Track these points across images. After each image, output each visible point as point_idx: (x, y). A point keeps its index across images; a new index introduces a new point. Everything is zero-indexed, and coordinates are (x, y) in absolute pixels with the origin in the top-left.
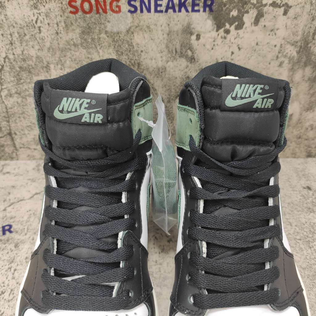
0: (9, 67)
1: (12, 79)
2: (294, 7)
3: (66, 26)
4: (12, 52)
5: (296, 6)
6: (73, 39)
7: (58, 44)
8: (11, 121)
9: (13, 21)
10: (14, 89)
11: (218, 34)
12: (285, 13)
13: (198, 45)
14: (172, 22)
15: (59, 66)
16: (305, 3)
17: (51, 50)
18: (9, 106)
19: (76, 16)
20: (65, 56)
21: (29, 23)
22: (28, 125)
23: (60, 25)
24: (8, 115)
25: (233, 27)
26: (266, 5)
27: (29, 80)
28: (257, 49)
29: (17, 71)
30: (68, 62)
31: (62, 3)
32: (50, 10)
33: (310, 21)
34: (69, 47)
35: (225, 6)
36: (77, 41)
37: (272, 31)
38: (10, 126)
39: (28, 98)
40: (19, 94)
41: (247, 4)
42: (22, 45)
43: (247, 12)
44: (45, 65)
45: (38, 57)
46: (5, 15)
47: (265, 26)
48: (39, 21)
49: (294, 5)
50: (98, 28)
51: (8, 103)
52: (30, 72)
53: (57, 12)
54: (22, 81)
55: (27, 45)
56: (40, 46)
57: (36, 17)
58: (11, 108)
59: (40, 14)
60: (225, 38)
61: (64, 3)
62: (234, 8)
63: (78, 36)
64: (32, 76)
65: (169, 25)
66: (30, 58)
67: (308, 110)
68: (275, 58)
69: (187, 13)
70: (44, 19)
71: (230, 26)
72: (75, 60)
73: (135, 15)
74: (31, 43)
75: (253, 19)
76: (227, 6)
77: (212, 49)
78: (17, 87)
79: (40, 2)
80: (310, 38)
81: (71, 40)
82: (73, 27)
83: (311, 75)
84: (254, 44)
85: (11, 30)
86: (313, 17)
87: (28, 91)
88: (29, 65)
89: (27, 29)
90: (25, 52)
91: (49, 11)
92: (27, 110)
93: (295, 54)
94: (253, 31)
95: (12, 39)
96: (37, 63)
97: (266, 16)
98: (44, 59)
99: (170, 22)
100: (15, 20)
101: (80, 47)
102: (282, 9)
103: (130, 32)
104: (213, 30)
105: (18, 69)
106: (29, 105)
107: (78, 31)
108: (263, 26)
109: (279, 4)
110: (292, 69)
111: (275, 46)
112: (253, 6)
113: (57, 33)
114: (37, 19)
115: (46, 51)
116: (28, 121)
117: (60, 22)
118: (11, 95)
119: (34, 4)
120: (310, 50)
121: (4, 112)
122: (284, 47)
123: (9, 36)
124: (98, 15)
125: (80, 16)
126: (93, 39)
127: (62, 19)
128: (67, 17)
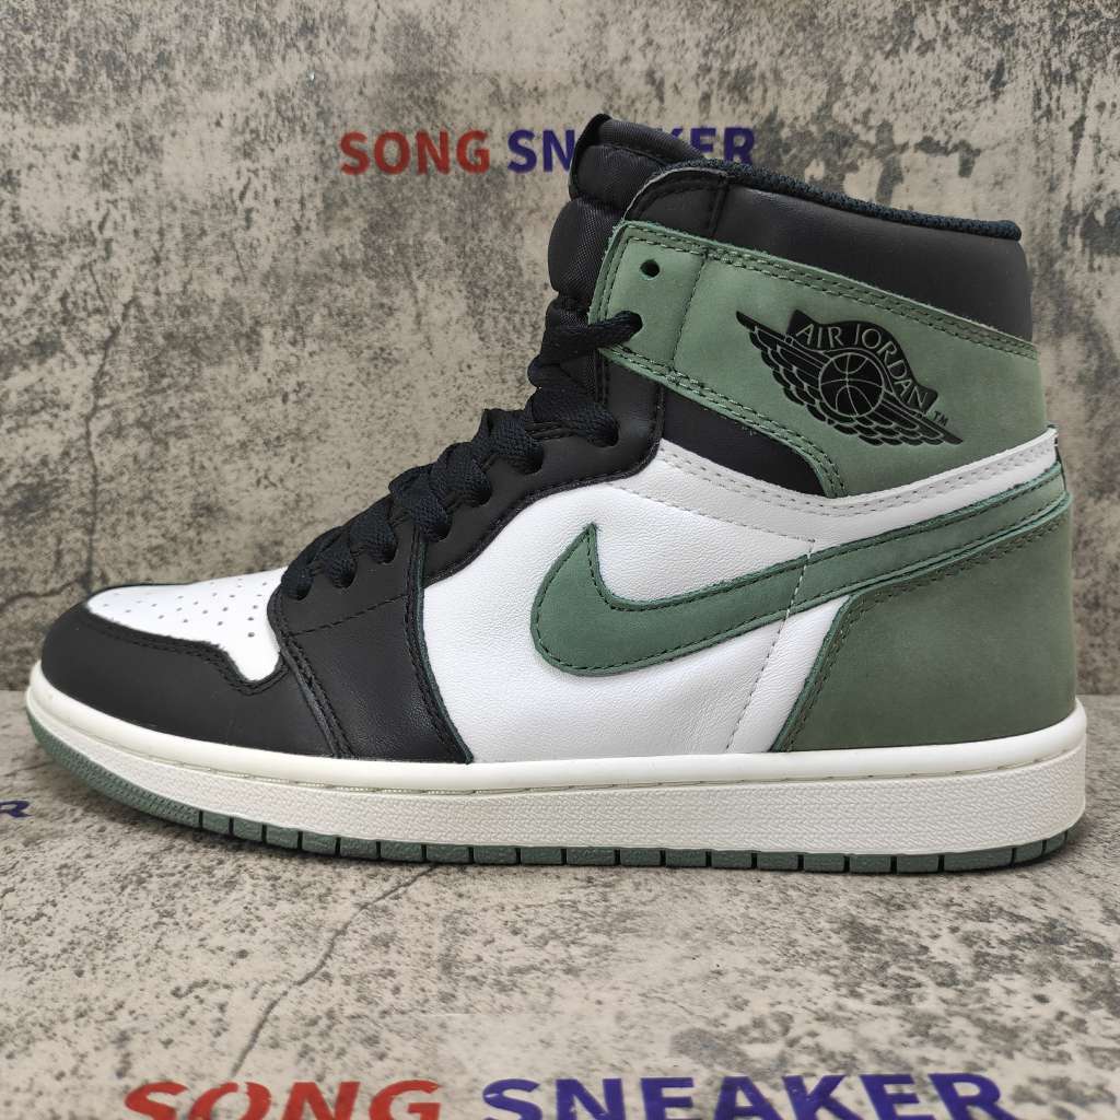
0: (134, 334)
1: (137, 374)
2: (988, 152)
3: (328, 206)
4: (152, 287)
5: (993, 148)
6: (342, 246)
7: (297, 261)
8: (99, 527)
9: (177, 191)
10: (133, 410)
12: (965, 170)
15: (290, 333)
16: (1019, 140)
17: (272, 281)
18: (108, 470)
19: (357, 179)
20: (311, 300)
21: (221, 199)
22: (155, 542)
23: (309, 205)
24: (94, 504)
26: (904, 147)
27: (187, 380)
29: (155, 347)
30: (317, 319)
31: (323, 142)
32: (287, 160)
33: (1043, 192)
34: (326, 270)
35: (787, 151)
36: (353, 254)
38: (91, 549)
39: (172, 440)
40: (148, 427)
41: (851, 146)
42: (187, 266)
43: (853, 168)
44: (245, 330)
45: (229, 303)
46: (155, 174)
48: (249, 194)
49: (987, 147)
50: (418, 215)
51: (104, 459)
52: (195, 351)
53: (308, 167)
54: (165, 382)
55: (201, 265)
56: (241, 267)
57: (244, 181)
58: (112, 479)
59: (255, 172)
61: (329, 142)
62: (814, 155)
63: (358, 237)
64: (199, 366)
66: (203, 304)
67: (1102, 492)
70: (265, 186)
72: (340, 313)
73: (527, 176)
74: (215, 259)
75: (874, 190)
76: (794, 151)
78: (144, 402)
79: (262, 138)
80: (1056, 244)
81: (337, 249)
82: (347, 212)
83: (1086, 365)
85: (163, 218)
86: (1050, 180)
87: (178, 417)
88: (197, 330)
89: (212, 216)
90: (195, 286)
91: (283, 165)
92: (161, 486)
95: (162, 247)
96: (224, 322)
97: (908, 178)
98: (246, 310)
100: (182, 188)
101: (359, 271)
102: (955, 158)
103: (512, 227)
105: (160, 341)
106: (170, 469)
107: (360, 223)
109: (942, 143)
112: (867, 152)
113: (298, 229)
114: (246, 188)
115: (257, 284)
116: (155, 527)
117: (311, 195)
118: (118, 432)
119: (246, 143)
120: (1061, 281)
121: (83, 494)
123: (155, 237)
124: (423, 176)
125: (371, 178)
126: (401, 249)
127: (319, 188)
128: (333, 182)
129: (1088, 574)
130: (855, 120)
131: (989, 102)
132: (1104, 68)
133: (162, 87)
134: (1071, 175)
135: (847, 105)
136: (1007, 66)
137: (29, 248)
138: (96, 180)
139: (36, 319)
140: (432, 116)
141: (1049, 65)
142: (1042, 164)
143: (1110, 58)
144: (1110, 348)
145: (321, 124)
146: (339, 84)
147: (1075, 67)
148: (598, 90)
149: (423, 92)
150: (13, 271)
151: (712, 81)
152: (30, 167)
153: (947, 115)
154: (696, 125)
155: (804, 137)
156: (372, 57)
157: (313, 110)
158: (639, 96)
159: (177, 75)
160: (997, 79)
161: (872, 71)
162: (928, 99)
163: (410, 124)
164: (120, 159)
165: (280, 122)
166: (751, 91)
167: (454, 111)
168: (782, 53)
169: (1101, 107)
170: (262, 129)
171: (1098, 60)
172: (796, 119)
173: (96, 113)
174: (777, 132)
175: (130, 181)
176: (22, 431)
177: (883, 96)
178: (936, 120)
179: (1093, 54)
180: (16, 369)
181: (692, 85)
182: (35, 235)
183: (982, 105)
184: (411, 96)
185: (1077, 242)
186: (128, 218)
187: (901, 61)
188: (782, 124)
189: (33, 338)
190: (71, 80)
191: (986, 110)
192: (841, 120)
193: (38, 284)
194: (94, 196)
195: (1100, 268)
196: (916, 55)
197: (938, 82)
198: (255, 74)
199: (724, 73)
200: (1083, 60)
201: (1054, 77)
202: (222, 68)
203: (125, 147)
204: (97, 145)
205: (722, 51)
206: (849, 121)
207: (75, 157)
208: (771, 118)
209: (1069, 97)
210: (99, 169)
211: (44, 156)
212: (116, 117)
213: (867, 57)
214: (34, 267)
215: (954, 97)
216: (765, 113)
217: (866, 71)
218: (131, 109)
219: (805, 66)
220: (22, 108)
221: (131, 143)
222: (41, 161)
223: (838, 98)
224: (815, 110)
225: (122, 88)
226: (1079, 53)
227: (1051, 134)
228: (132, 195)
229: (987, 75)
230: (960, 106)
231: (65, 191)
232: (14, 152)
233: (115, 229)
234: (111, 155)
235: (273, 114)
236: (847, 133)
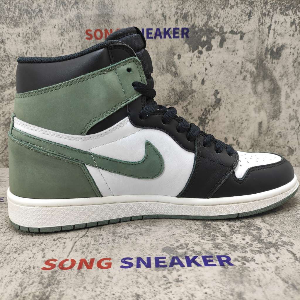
2: (247, 34)
9: (45, 44)
11: (194, 55)
12: (241, 38)
13: (179, 63)
14: (159, 45)
16: (255, 31)
19: (90, 41)
21: (56, 46)
23: (78, 48)
25: (204, 49)
26: (226, 33)
28: (224, 66)
31: (81, 32)
32: (72, 37)
33: (261, 44)
35: (197, 34)
37: (233, 51)
41: (213, 32)
43: (214, 38)
46: (39, 40)
47: (228, 48)
48: (63, 45)
49: (247, 32)
53: (78, 38)
59: (64, 39)
60: (199, 57)
61: (83, 32)
62: (204, 35)
65: (157, 48)
67: (274, 118)
68: (239, 73)
69: (170, 39)
70: (67, 43)
71: (202, 49)
75: (219, 43)
76: (199, 34)
77: (191, 66)
79: (66, 31)
80: (264, 57)
83: (270, 87)
84: (221, 62)
85: (42, 51)
86: (262, 41)
89: (54, 51)
91: (71, 38)
93: (254, 69)
94: (219, 52)
97: (227, 40)
99: (158, 45)
102: (239, 35)
104: (190, 51)
108: (226, 48)
109: (236, 32)
110: (254, 81)
111: (238, 63)
112: (217, 34)
114: (62, 43)
117: (78, 45)
119: (62, 32)
120: (265, 66)
122: (245, 64)
125: (93, 41)
127: (80, 43)
128: (84, 42)
129: (270, 138)
130: (214, 26)
131: (248, 21)
132: (276, 12)
133: (40, 18)
134: (268, 39)
135: (212, 22)
136: (252, 12)
137: (8, 59)
138: (24, 42)
139: (11, 77)
140: (108, 25)
141: (263, 11)
142: (260, 37)
143: (278, 10)
144: (277, 83)
145: (80, 27)
146: (85, 17)
147: (269, 12)
148: (150, 18)
149: (106, 19)
150: (5, 65)
151: (178, 16)
152: (8, 38)
153: (237, 24)
154: (174, 27)
155: (201, 30)
156: (93, 10)
157: (78, 24)
158: (160, 20)
159: (44, 15)
160: (250, 15)
161: (218, 13)
162: (232, 20)
163: (103, 27)
164: (30, 36)
165: (70, 27)
166: (188, 18)
167: (114, 24)
168: (196, 8)
169: (275, 22)
170: (66, 28)
171: (275, 10)
172: (199, 25)
173: (24, 25)
174: (195, 29)
175: (33, 42)
176: (8, 105)
177: (221, 20)
178: (234, 26)
179: (274, 9)
180: (7, 89)
181: (173, 17)
182: (10, 56)
183: (246, 22)
184: (103, 20)
185: (269, 56)
186: (33, 51)
187: (226, 11)
188: (196, 27)
189: (10, 82)
190: (17, 16)
191: (247, 23)
192: (210, 26)
193: (11, 68)
194: (24, 46)
195: (274, 63)
196: (229, 9)
197: (235, 16)
198: (63, 14)
199: (181, 14)
200: (271, 10)
201: (264, 15)
202: (55, 13)
203: (31, 33)
204: (24, 33)
205: (181, 8)
206: (213, 26)
207: (19, 36)
208: (193, 25)
209: (267, 20)
210: (25, 39)
211: (11, 36)
212: (29, 26)
213: (217, 10)
214: (10, 64)
215: (239, 20)
216: (191, 24)
217: (217, 13)
218: (33, 24)
219: (201, 12)
220: (5, 23)
221: (33, 32)
222: (10, 37)
223: (210, 20)
224: (204, 23)
225: (30, 18)
226: (270, 8)
227: (263, 29)
228: (34, 46)
229: (247, 14)
230: (240, 22)
231: (17, 44)
232: (4, 35)
233: (30, 54)
234: (28, 35)
235: (68, 25)
236: (212, 29)
